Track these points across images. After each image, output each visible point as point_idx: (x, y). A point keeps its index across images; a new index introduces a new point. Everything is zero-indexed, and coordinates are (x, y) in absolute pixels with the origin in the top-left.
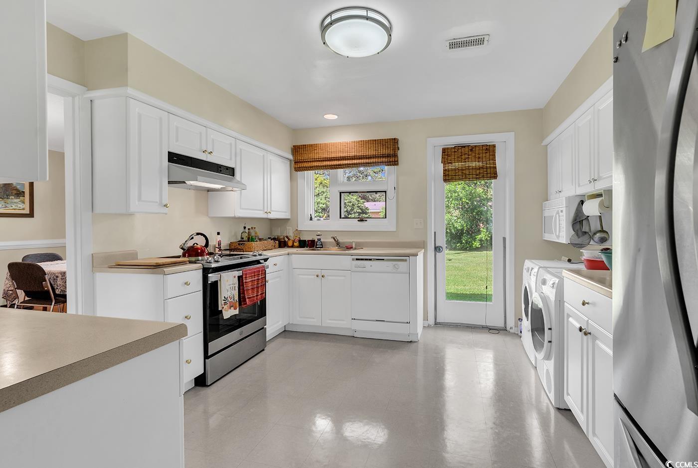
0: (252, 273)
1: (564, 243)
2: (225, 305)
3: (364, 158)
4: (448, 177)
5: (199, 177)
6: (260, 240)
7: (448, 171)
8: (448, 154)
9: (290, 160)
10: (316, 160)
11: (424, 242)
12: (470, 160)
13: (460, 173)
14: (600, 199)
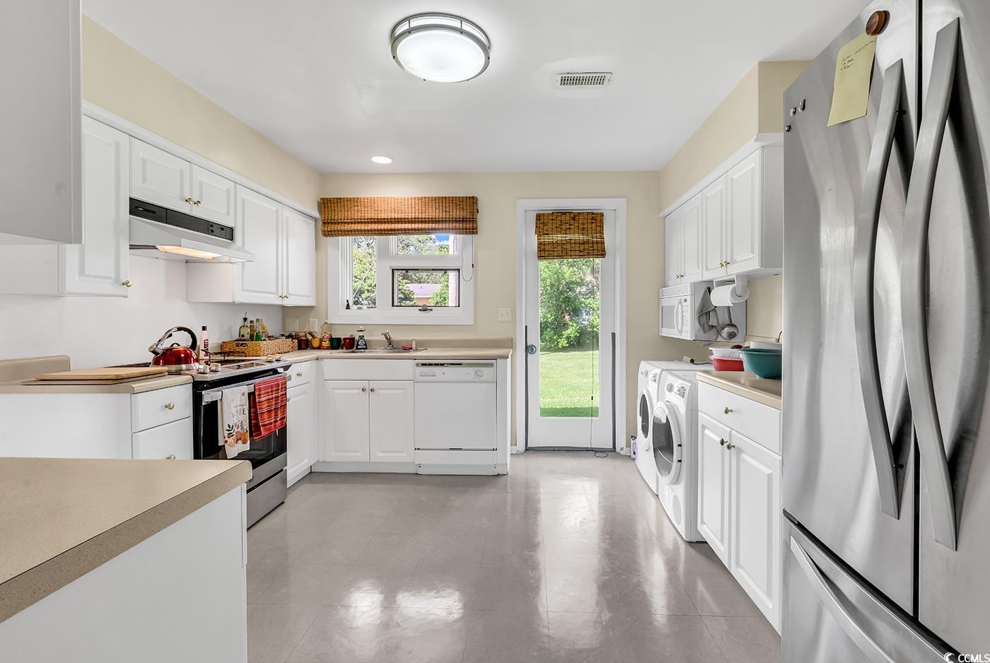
0: (268, 388)
1: (689, 339)
2: (229, 437)
3: (429, 222)
4: (544, 252)
5: (183, 241)
6: (270, 338)
7: (544, 245)
8: (544, 222)
9: (316, 220)
10: (356, 221)
11: (512, 339)
12: (572, 232)
13: (559, 248)
14: (732, 286)
